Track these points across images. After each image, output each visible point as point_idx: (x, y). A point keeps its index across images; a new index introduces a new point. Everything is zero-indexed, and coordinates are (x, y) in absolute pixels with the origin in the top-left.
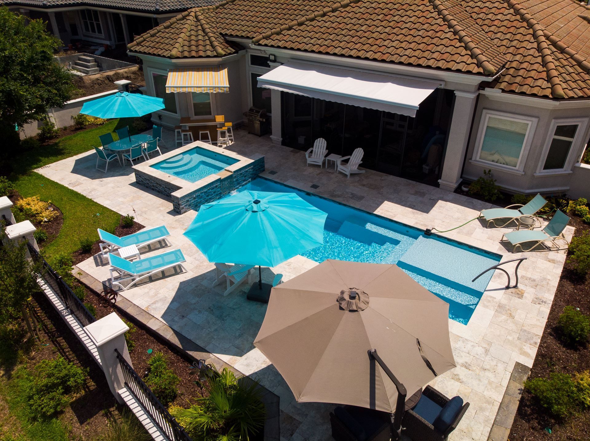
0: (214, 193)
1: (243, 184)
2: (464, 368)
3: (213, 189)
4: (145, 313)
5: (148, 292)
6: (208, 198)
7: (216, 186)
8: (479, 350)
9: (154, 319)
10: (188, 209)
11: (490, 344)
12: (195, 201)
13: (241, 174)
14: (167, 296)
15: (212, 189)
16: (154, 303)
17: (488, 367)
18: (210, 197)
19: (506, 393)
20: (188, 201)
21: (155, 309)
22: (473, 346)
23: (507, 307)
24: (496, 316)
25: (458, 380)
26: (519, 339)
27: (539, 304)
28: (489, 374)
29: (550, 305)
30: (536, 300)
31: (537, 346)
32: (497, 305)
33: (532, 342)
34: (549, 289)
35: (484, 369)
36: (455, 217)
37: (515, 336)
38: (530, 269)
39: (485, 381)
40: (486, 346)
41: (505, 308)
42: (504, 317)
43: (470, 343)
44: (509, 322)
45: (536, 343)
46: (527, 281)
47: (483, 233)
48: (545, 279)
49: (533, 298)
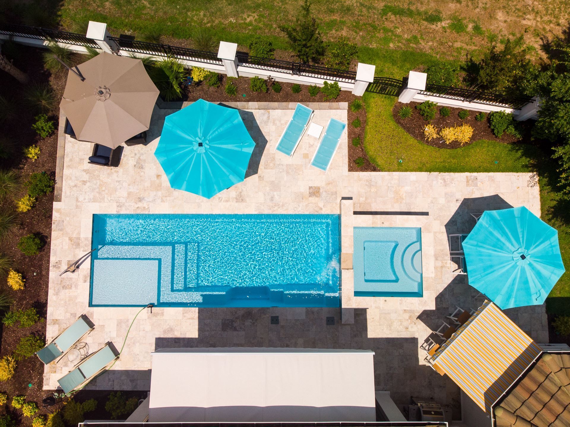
2: (85, 180)
4: (266, 108)
5: (280, 121)
8: (81, 199)
9: (257, 107)
11: (77, 207)
14: (267, 127)
16: (269, 117)
17: (75, 188)
19: (62, 177)
21: (264, 114)
22: (85, 199)
23: (74, 247)
24: (79, 233)
25: (84, 171)
26: (63, 221)
27: (57, 263)
28: (72, 184)
29: (50, 265)
30: (59, 265)
31: (53, 221)
32: (81, 244)
33: (56, 223)
34: (53, 282)
35: (76, 186)
36: (137, 344)
37: (65, 222)
38: (67, 300)
39: (73, 178)
40: (79, 204)
41: (75, 245)
42: (74, 236)
43: (87, 200)
44: (71, 233)
45: (54, 223)
46: (67, 284)
47: (110, 332)
48: (57, 294)
49: (61, 267)
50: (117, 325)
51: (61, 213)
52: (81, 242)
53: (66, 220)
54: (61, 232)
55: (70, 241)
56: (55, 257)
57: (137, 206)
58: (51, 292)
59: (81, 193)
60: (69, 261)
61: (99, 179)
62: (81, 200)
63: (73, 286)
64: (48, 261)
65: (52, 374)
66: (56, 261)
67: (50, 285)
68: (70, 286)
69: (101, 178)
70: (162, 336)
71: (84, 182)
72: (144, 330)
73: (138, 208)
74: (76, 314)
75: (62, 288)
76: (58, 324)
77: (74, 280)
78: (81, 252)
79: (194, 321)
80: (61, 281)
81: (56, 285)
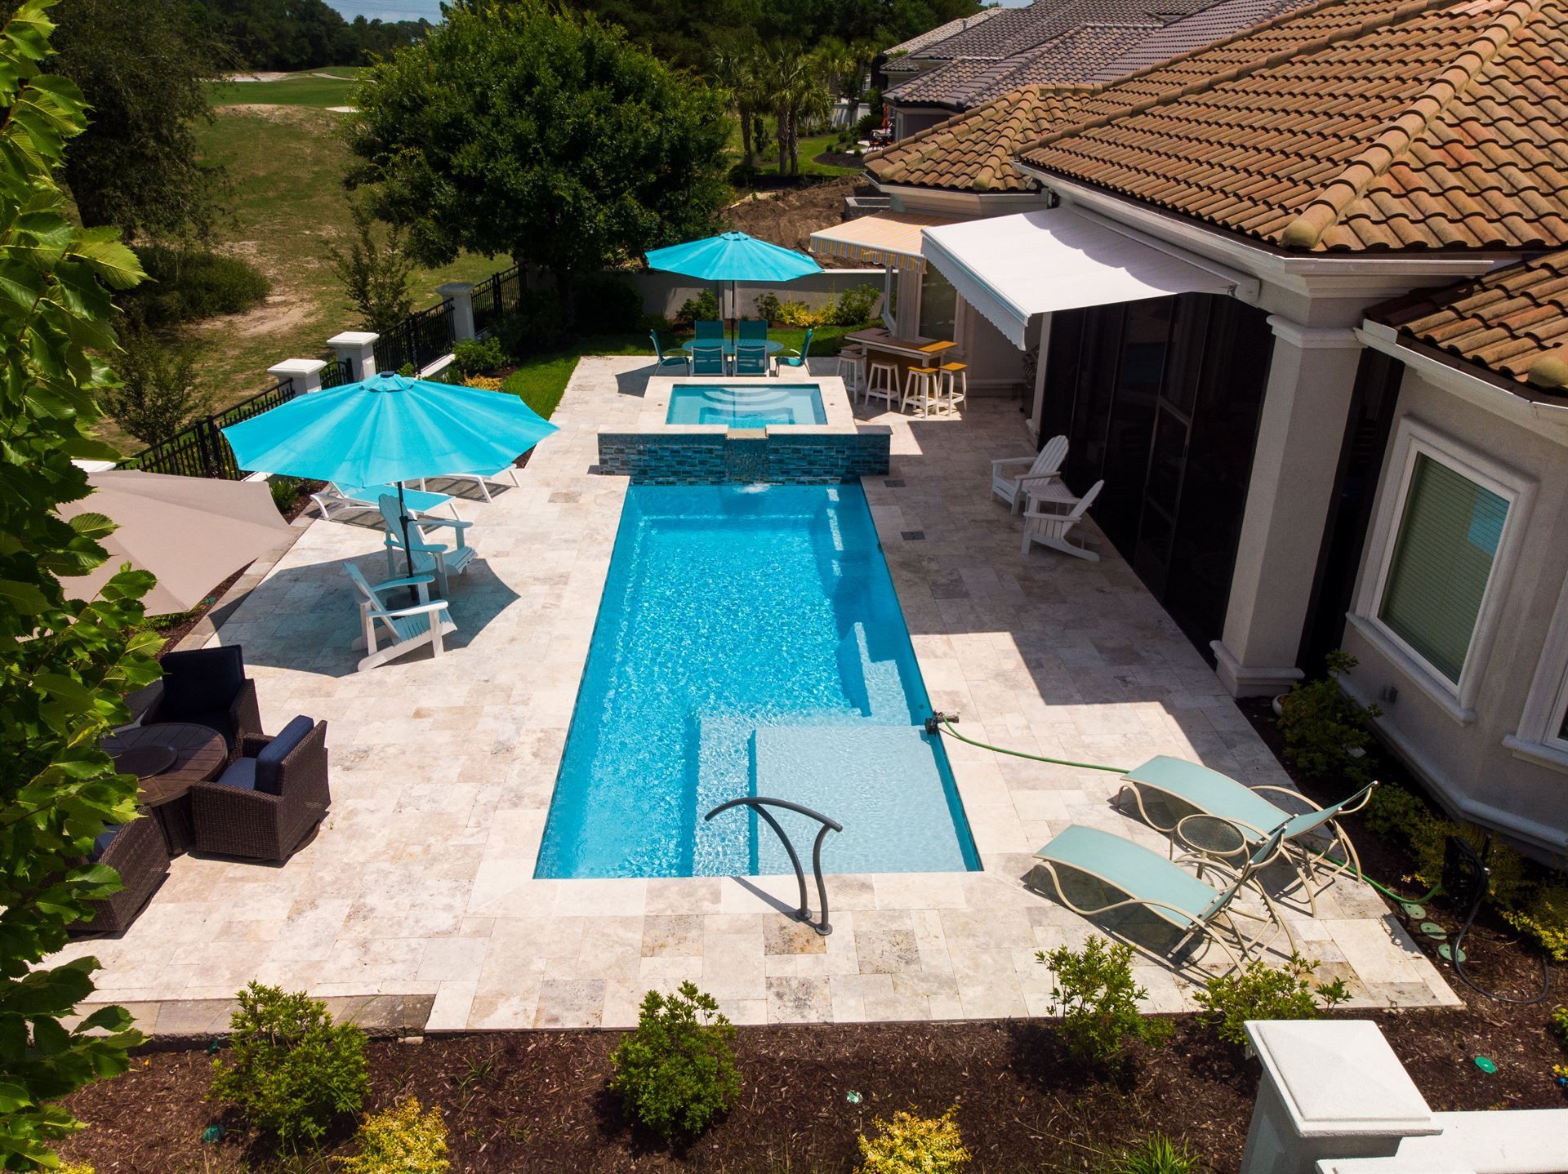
0: (702, 463)
1: (802, 479)
3: (701, 452)
6: (682, 468)
7: (710, 451)
10: (618, 469)
11: (482, 934)
12: (640, 460)
13: (798, 451)
15: (695, 452)
18: (687, 468)
20: (621, 451)
22: (449, 908)
23: (693, 934)
24: (625, 922)
25: (296, 912)
26: (550, 984)
27: (780, 996)
28: (349, 956)
29: (797, 1020)
30: (794, 984)
31: (542, 1025)
32: (683, 911)
33: (555, 1012)
34: (892, 1003)
35: (364, 945)
36: (1087, 739)
37: (555, 974)
38: (970, 942)
39: (316, 956)
40: (466, 927)
41: (687, 930)
42: (636, 937)
43: (458, 902)
44: (619, 949)
45: (556, 1020)
46: (887, 947)
47: (1068, 806)
48: (950, 984)
49: (802, 975)
50: (1034, 788)
51: (502, 995)
52: (669, 912)
53: (543, 973)
54: (612, 986)
55: (665, 951)
56: (749, 1004)
57: (530, 757)
58: (944, 1010)
59: (411, 921)
60: (769, 949)
61: (363, 864)
62: (452, 922)
63: (894, 926)
64: (775, 1032)
65: (1362, 974)
66: (772, 998)
67: (907, 1013)
68: (899, 938)
69: (362, 859)
70: (1034, 690)
71: (359, 913)
72: (1028, 728)
73: (535, 755)
74: (1029, 909)
75: (914, 967)
77: (865, 927)
78: (721, 907)
79: (957, 639)
80: (878, 971)
81: (901, 989)
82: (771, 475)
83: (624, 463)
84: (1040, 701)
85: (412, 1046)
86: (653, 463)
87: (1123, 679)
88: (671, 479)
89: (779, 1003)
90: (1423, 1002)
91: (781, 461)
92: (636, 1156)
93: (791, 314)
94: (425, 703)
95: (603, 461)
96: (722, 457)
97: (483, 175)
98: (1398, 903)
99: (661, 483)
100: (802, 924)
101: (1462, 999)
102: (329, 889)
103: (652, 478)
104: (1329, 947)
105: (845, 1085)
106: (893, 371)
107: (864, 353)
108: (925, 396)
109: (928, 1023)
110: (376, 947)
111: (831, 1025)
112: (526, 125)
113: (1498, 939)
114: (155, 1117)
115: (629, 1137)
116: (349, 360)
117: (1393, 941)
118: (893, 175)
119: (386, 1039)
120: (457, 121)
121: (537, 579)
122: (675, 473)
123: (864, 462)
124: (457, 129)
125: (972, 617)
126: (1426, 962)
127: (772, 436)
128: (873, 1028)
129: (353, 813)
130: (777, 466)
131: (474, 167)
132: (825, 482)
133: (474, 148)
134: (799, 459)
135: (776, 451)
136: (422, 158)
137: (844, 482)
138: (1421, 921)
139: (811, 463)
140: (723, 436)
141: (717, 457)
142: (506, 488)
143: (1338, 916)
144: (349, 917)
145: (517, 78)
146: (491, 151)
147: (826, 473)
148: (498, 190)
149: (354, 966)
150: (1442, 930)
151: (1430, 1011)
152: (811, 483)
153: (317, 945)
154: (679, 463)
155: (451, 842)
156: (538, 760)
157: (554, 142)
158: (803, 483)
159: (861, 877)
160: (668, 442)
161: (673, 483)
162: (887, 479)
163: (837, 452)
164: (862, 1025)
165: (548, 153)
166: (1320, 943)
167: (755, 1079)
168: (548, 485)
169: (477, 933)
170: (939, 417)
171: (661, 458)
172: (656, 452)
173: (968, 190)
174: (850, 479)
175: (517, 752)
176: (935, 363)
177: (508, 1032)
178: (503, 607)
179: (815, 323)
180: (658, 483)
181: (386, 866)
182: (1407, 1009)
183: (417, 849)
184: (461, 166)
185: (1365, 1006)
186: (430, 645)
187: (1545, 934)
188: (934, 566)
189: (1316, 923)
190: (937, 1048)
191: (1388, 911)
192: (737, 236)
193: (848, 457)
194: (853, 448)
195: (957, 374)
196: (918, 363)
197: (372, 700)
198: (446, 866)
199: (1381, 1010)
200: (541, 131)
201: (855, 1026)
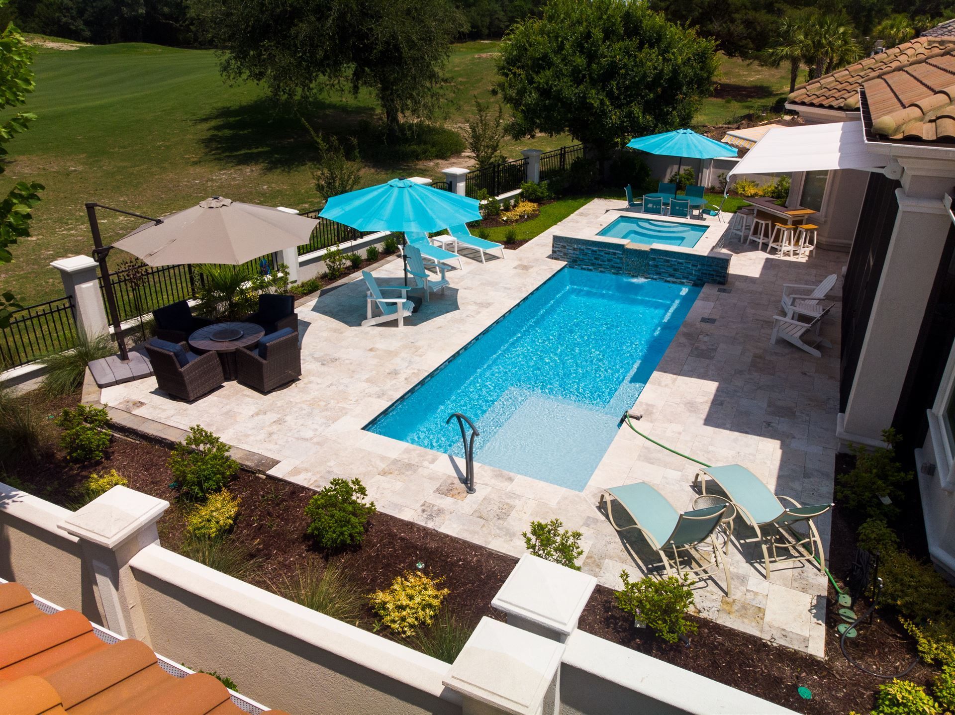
0: (609, 260)
1: (668, 279)
3: (609, 254)
6: (597, 262)
7: (615, 254)
10: (561, 257)
12: (573, 254)
13: (668, 261)
15: (606, 253)
18: (600, 262)
20: (564, 247)
22: (315, 430)
23: (409, 473)
24: (383, 458)
25: (257, 414)
26: (330, 472)
27: (424, 511)
28: (262, 436)
29: (423, 524)
30: (435, 508)
31: (312, 487)
32: (412, 462)
33: (322, 484)
34: (474, 533)
35: (271, 434)
37: (335, 469)
39: (250, 432)
40: (315, 440)
41: (408, 470)
42: (382, 466)
43: (321, 429)
44: (371, 468)
45: (319, 487)
46: (496, 508)
47: (664, 477)
48: (511, 535)
49: (441, 506)
50: (652, 463)
51: (307, 470)
52: (406, 461)
53: (331, 467)
55: (390, 476)
56: (406, 509)
57: (403, 379)
59: (296, 431)
60: (437, 490)
61: (297, 403)
62: (312, 436)
63: (508, 501)
64: (407, 525)
65: (767, 618)
66: (420, 510)
67: (478, 540)
68: (505, 507)
69: (298, 401)
71: (279, 421)
72: (680, 433)
73: (406, 379)
74: (589, 518)
75: (500, 522)
76: (602, 558)
77: (493, 496)
78: (432, 466)
79: (681, 379)
80: (481, 517)
81: (484, 529)
82: (649, 274)
83: (565, 254)
84: (702, 422)
85: (260, 478)
86: (581, 257)
87: (769, 424)
88: (590, 267)
89: (420, 513)
90: (796, 646)
91: (656, 266)
92: (308, 551)
93: (743, 188)
94: (378, 346)
95: (554, 252)
96: (621, 259)
97: (551, 88)
98: (837, 593)
99: (584, 269)
100: (463, 485)
101: (827, 653)
102: (275, 409)
103: (579, 265)
104: (760, 598)
105: (420, 559)
106: (767, 225)
107: (755, 212)
108: (785, 243)
109: (485, 548)
110: (275, 437)
111: (437, 531)
112: (580, 61)
113: (894, 636)
114: (161, 473)
115: (311, 542)
116: (451, 182)
117: (810, 611)
118: (795, 98)
119: (253, 473)
120: (545, 57)
121: (475, 303)
122: (593, 264)
123: (709, 274)
124: (543, 61)
125: (702, 370)
126: (823, 628)
127: (652, 249)
128: (454, 540)
129: (310, 382)
130: (654, 269)
131: (547, 84)
132: (682, 283)
133: (549, 73)
134: (668, 266)
135: (654, 259)
136: (523, 77)
137: (695, 285)
138: (844, 607)
139: (675, 270)
140: (623, 246)
141: (618, 258)
142: (498, 258)
143: (786, 585)
144: (274, 422)
145: (581, 34)
146: (558, 75)
147: (684, 278)
148: (559, 98)
149: (261, 441)
150: (856, 617)
151: (796, 652)
152: (674, 282)
153: (254, 428)
154: (596, 259)
155: (339, 405)
156: (406, 381)
157: (595, 71)
158: (669, 282)
159: (512, 474)
160: (590, 245)
161: (591, 270)
162: (722, 287)
163: (693, 265)
164: (451, 537)
165: (591, 78)
166: (756, 594)
167: (381, 540)
168: (520, 260)
169: (318, 443)
170: (792, 259)
171: (586, 254)
172: (583, 250)
173: (840, 109)
174: (698, 284)
175: (399, 376)
176: (797, 223)
177: (297, 485)
178: (447, 312)
179: (756, 194)
180: (582, 269)
181: (304, 406)
182: (781, 646)
183: (323, 403)
184: (539, 82)
185: (752, 633)
186: (397, 320)
187: (923, 641)
188: (706, 339)
189: (766, 583)
190: (479, 561)
191: (825, 594)
192: (685, 131)
193: (699, 270)
194: (703, 265)
195: (812, 231)
196: (784, 222)
197: (357, 339)
198: (329, 413)
199: (761, 639)
200: (589, 64)
201: (447, 536)
